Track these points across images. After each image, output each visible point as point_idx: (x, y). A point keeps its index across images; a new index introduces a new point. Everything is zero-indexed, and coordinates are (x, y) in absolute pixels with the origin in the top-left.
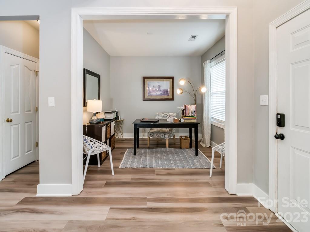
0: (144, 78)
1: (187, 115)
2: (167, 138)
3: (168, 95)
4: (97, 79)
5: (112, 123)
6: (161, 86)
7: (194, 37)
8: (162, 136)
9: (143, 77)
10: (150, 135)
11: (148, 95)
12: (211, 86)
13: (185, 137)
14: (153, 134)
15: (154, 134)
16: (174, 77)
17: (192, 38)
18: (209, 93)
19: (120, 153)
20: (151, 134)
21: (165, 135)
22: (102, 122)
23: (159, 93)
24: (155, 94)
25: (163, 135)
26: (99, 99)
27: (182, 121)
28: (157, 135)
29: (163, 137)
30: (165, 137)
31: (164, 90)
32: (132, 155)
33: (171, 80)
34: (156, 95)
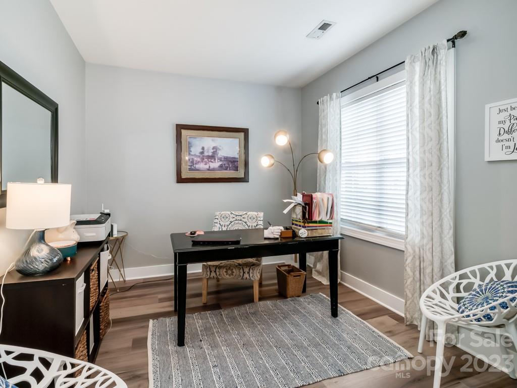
0: (180, 128)
1: (316, 218)
2: (256, 278)
3: (236, 169)
4: (49, 114)
5: (101, 253)
6: (220, 150)
7: (324, 27)
8: (242, 274)
9: (177, 125)
10: (209, 273)
11: (190, 169)
12: (340, 149)
13: (286, 268)
14: (217, 270)
15: (221, 270)
16: (248, 129)
17: (319, 29)
18: (338, 166)
19: (130, 344)
20: (213, 269)
21: (251, 271)
22: (69, 259)
23: (216, 164)
24: (207, 167)
25: (246, 270)
26: (54, 178)
27: (303, 233)
28: (230, 272)
29: (246, 275)
30: (251, 275)
31: (226, 159)
32: (172, 347)
33: (242, 134)
34: (209, 170)
